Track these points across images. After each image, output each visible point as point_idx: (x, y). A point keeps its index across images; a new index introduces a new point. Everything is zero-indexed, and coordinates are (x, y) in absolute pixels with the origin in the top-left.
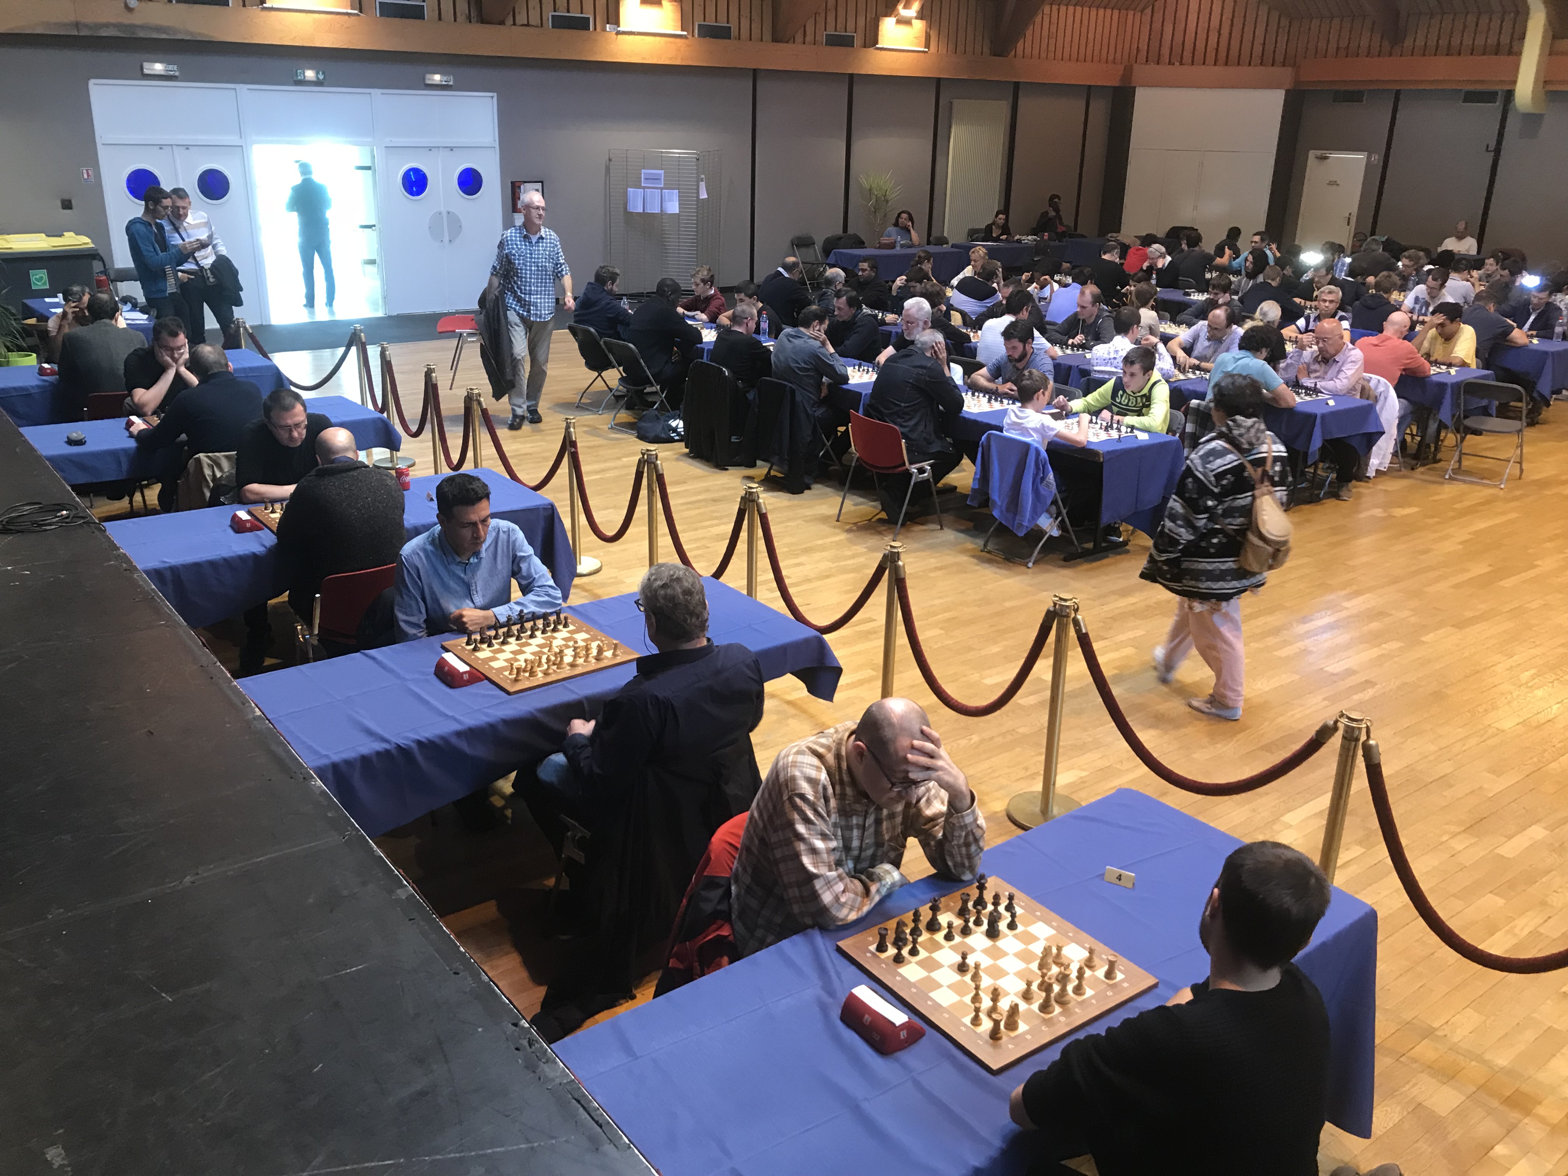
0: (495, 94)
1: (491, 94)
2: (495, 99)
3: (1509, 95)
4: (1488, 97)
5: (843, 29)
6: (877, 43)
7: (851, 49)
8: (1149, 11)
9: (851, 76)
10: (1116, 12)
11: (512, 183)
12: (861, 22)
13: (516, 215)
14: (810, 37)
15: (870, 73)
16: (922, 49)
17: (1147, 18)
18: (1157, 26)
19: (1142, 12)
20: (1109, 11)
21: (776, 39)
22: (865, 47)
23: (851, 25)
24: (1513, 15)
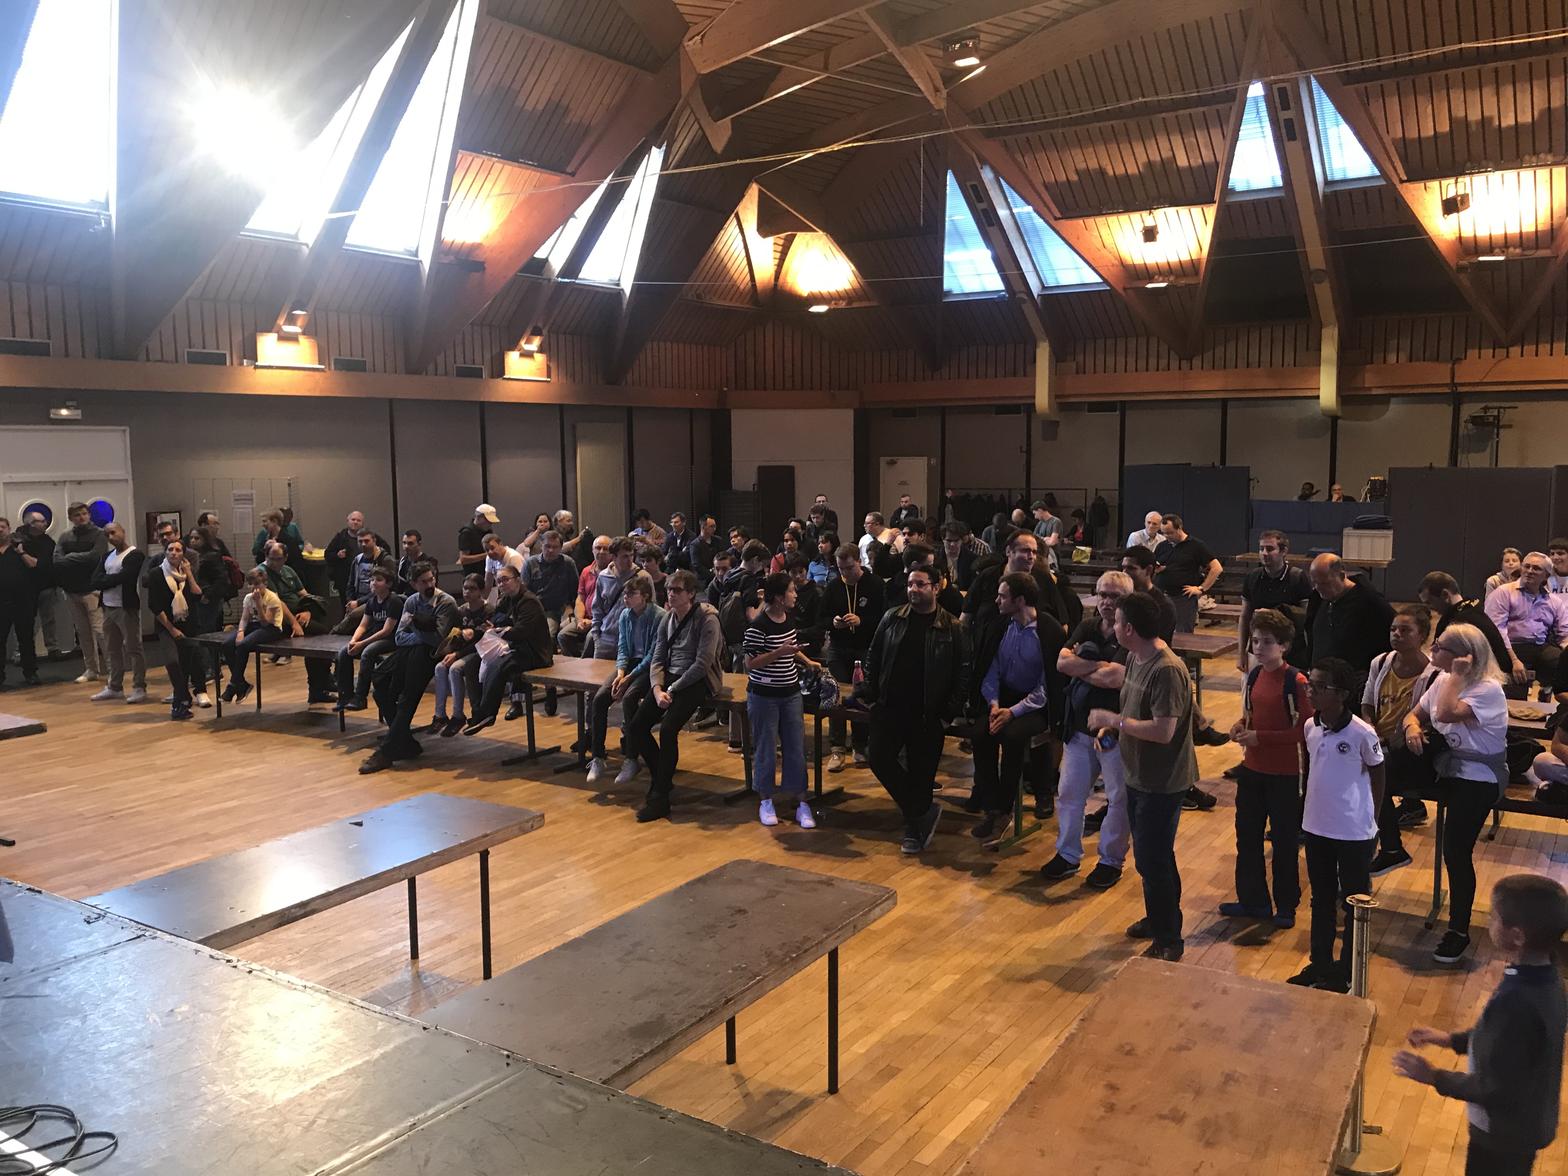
0: (127, 428)
1: (123, 428)
2: (127, 433)
3: (1030, 408)
4: (1014, 409)
6: (504, 374)
7: (479, 379)
8: (732, 347)
9: (482, 403)
10: (706, 347)
11: (147, 514)
12: (488, 356)
14: (441, 369)
15: (498, 401)
16: (545, 379)
17: (731, 353)
18: (741, 357)
19: (727, 346)
20: (699, 346)
21: (409, 372)
22: (492, 377)
23: (478, 358)
24: (1022, 345)
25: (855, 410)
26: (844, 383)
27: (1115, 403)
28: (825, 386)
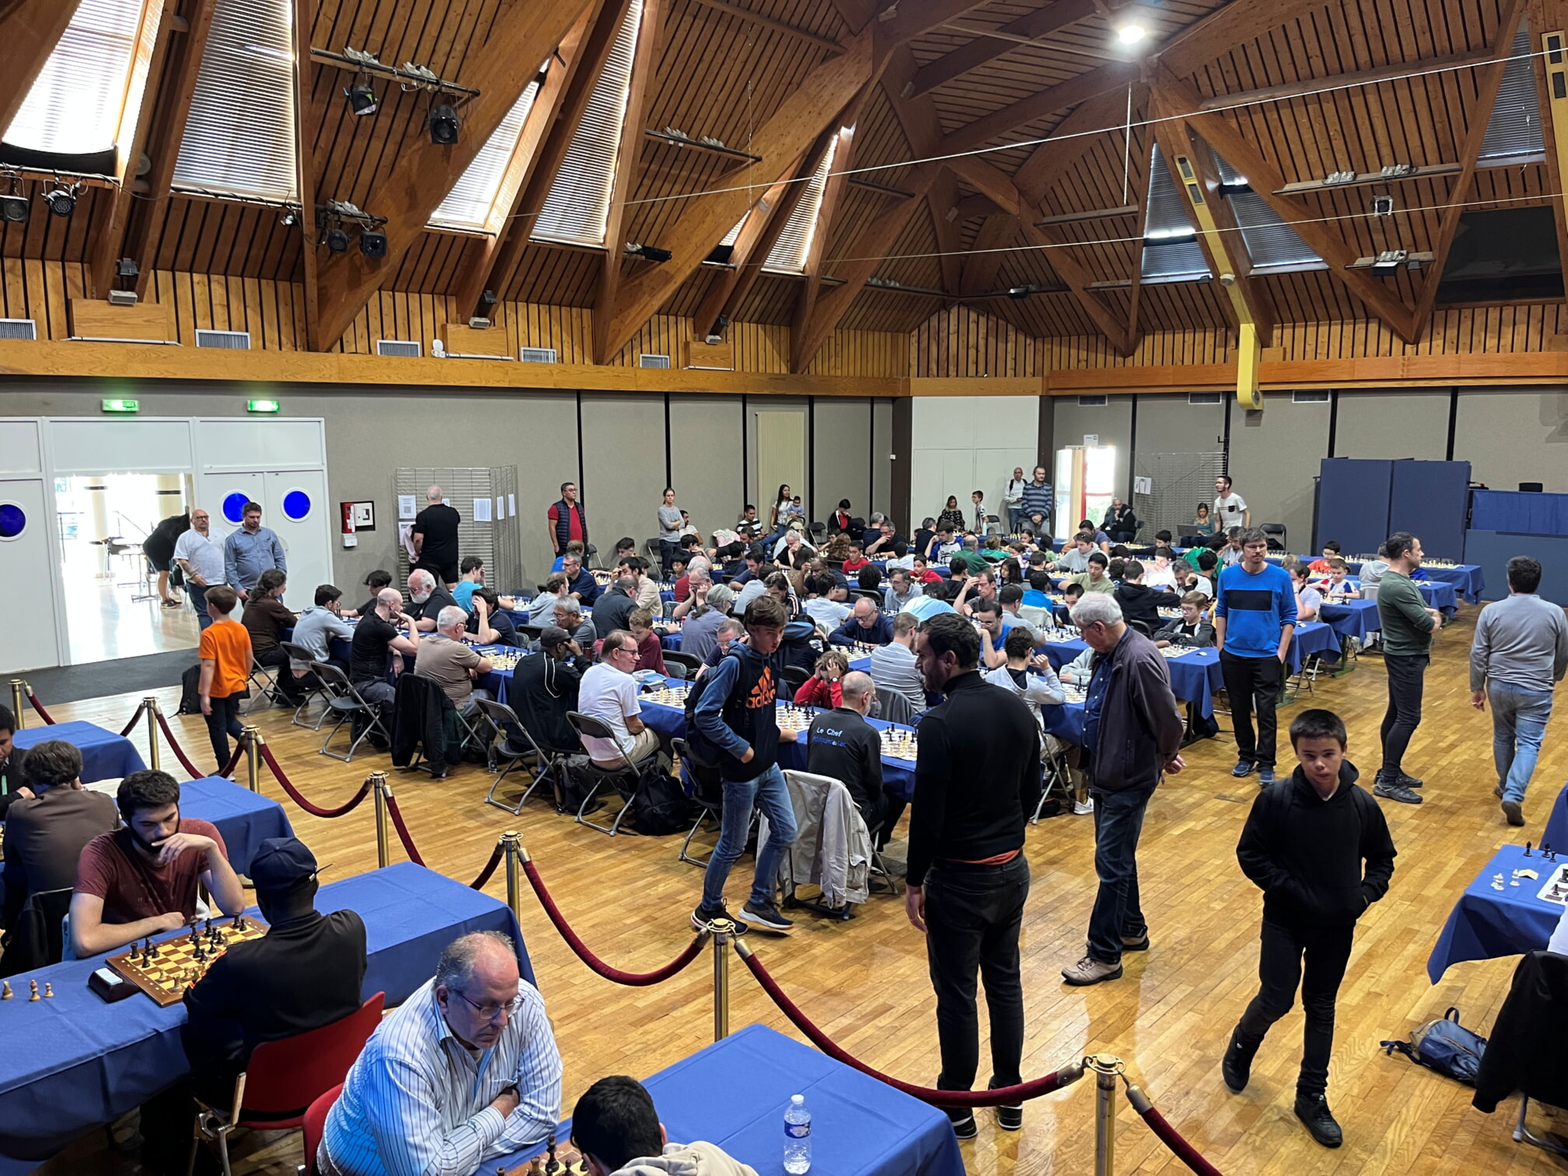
0: (323, 419)
1: (318, 419)
2: (323, 424)
3: (1230, 396)
4: (1213, 396)
5: (658, 352)
6: (689, 363)
8: (915, 332)
9: (667, 394)
10: (889, 335)
11: (342, 505)
12: (673, 345)
13: (346, 535)
14: (627, 360)
15: (684, 390)
16: (729, 369)
17: (914, 340)
18: (924, 344)
19: (910, 333)
20: (882, 334)
21: (598, 361)
22: (677, 367)
23: (664, 349)
24: (1223, 330)
25: (1041, 397)
26: (1030, 369)
27: (1326, 390)
28: (1010, 372)
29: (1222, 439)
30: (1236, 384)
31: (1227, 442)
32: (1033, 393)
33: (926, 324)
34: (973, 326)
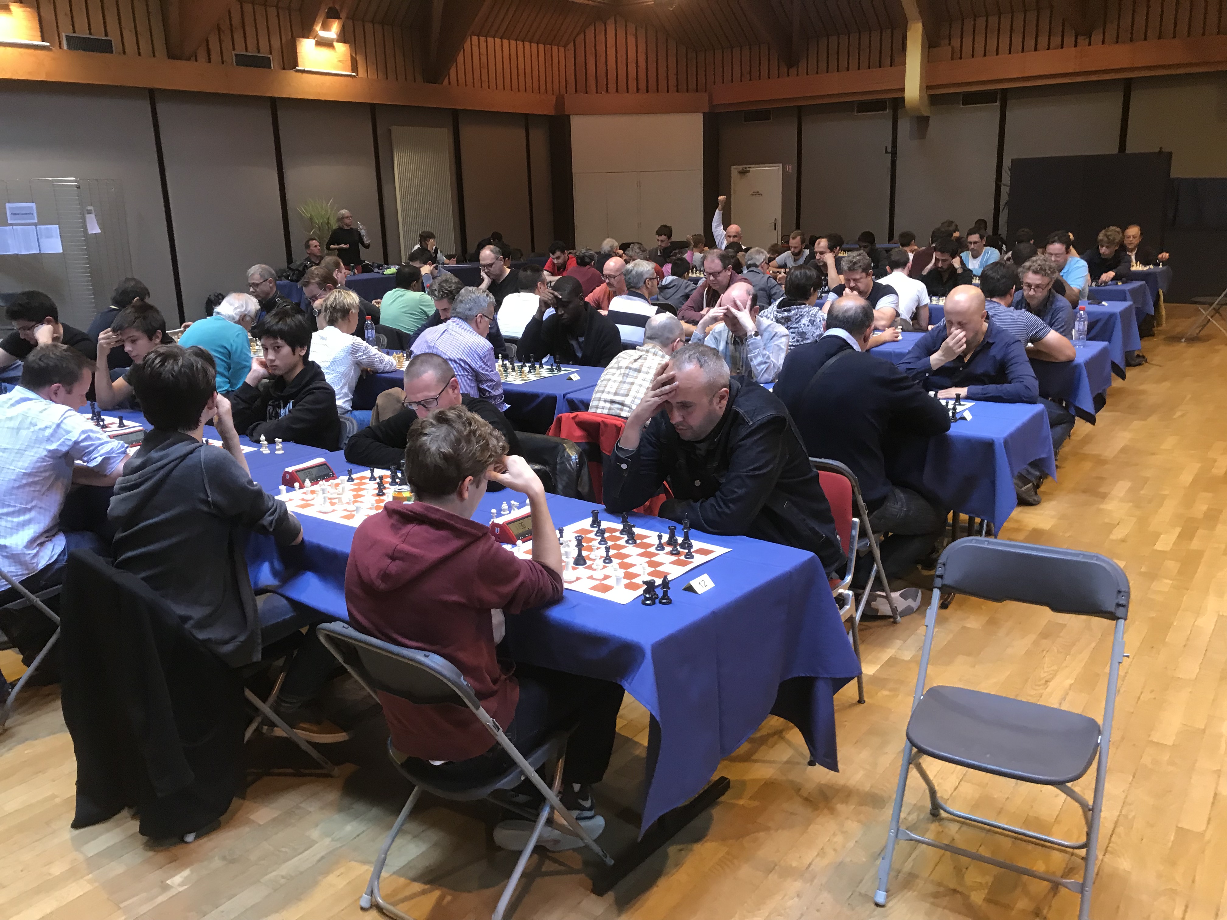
3: (898, 102)
4: (879, 105)
5: (255, 49)
6: (296, 64)
7: (267, 70)
8: (571, 45)
9: (273, 100)
10: (541, 46)
12: (276, 44)
14: (215, 57)
15: (293, 97)
16: (349, 73)
17: (570, 53)
18: (581, 58)
19: (565, 47)
20: (533, 45)
21: (172, 55)
22: (284, 69)
23: (264, 46)
24: (889, 31)
25: (704, 114)
26: (692, 85)
27: (995, 92)
28: (672, 88)
29: (889, 150)
30: (903, 90)
31: (894, 154)
32: (695, 111)
33: (582, 35)
34: (631, 40)
